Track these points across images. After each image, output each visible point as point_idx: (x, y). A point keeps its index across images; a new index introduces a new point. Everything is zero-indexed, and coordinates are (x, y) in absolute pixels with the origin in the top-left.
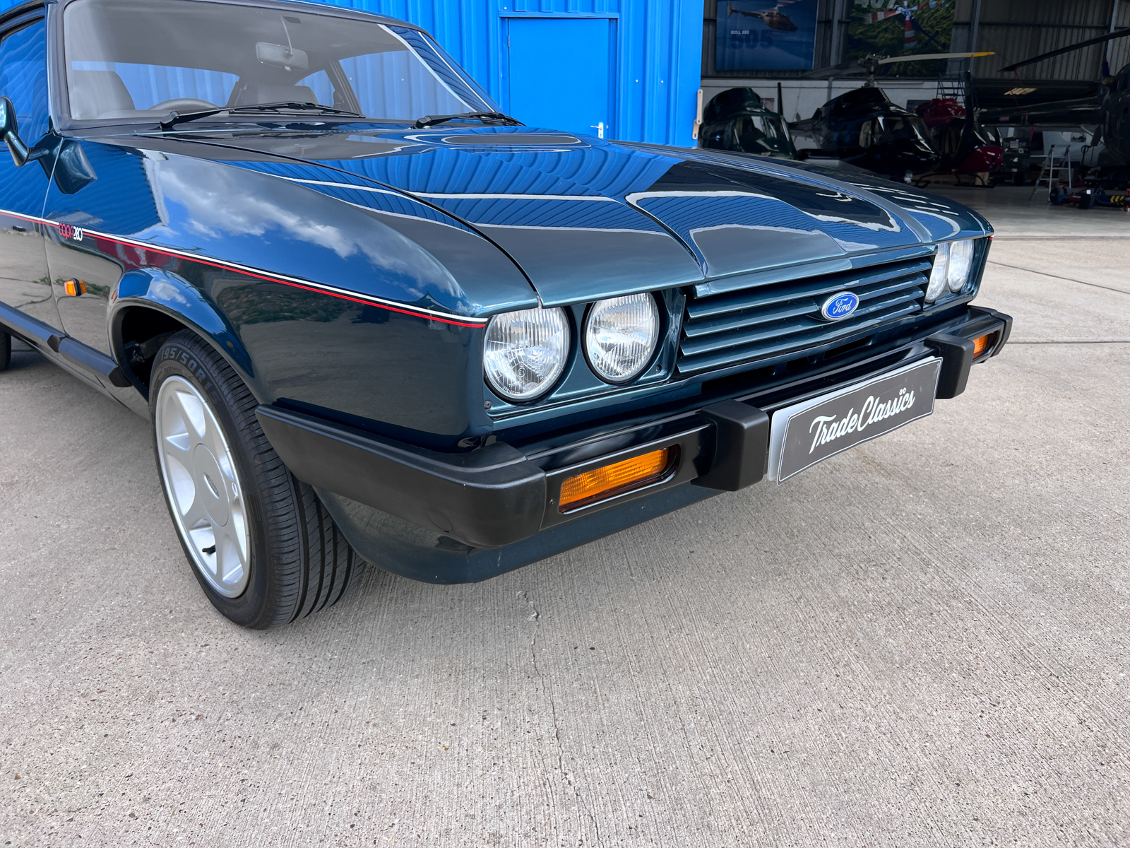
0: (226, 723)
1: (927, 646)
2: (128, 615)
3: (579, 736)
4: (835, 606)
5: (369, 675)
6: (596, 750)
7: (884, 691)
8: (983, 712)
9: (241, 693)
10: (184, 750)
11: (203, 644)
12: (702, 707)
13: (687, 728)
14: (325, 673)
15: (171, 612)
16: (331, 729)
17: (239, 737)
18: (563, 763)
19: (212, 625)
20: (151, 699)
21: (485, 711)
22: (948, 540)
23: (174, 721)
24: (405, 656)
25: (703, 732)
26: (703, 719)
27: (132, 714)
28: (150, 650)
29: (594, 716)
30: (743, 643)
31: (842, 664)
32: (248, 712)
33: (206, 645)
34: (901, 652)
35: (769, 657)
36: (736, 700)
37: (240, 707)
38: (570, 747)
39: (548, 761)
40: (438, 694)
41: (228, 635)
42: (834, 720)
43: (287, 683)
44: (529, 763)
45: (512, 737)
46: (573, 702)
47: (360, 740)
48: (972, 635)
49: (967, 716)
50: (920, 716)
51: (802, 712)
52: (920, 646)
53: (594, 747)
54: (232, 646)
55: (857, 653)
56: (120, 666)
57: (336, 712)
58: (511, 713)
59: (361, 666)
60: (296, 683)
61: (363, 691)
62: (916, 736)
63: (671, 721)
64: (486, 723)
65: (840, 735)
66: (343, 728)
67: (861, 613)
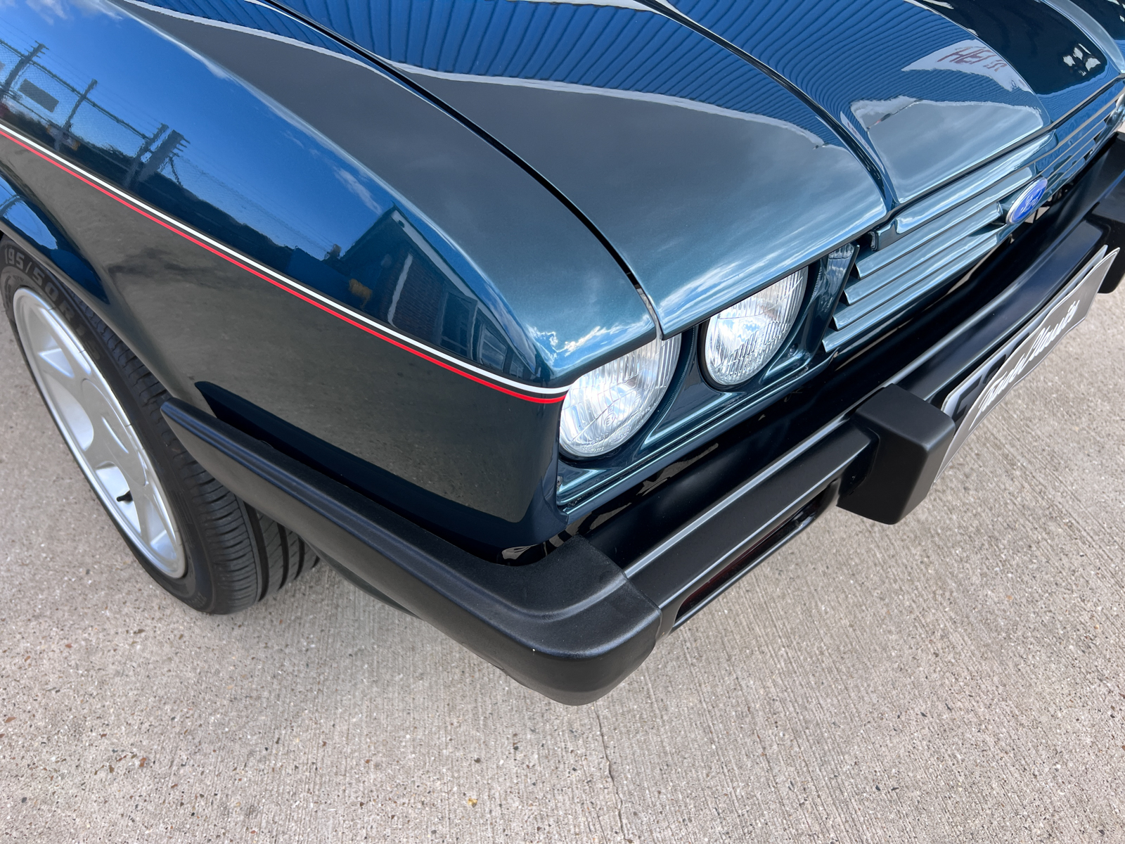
0: (182, 771)
1: (1032, 601)
2: (32, 580)
3: (638, 774)
4: (916, 537)
5: (360, 677)
6: (663, 797)
7: (996, 679)
8: (1113, 708)
9: (196, 715)
10: (130, 823)
11: (136, 629)
12: (782, 715)
13: (769, 752)
14: (302, 675)
15: (88, 572)
16: (321, 777)
17: (202, 796)
18: (624, 821)
19: (145, 594)
20: (77, 731)
21: (515, 735)
22: (1030, 424)
23: (111, 770)
24: (402, 641)
25: (790, 761)
26: (787, 736)
27: (54, 759)
28: (65, 641)
29: (653, 739)
30: (816, 602)
31: (938, 634)
32: (208, 751)
33: (141, 631)
34: (1004, 611)
35: (851, 626)
36: (821, 702)
37: (196, 741)
38: (631, 794)
39: (605, 819)
40: (452, 708)
41: (168, 612)
42: (944, 731)
43: (254, 694)
44: (582, 824)
45: (554, 781)
46: (623, 714)
47: (360, 794)
48: (1081, 579)
49: (1097, 716)
50: (1044, 719)
51: (903, 718)
52: (1024, 600)
53: (659, 792)
54: (176, 632)
55: (952, 615)
56: (30, 674)
57: (325, 744)
58: (549, 737)
59: (348, 661)
60: (266, 694)
61: (355, 705)
62: (1044, 754)
63: (748, 740)
64: (520, 756)
65: (955, 757)
66: (336, 774)
67: (948, 547)
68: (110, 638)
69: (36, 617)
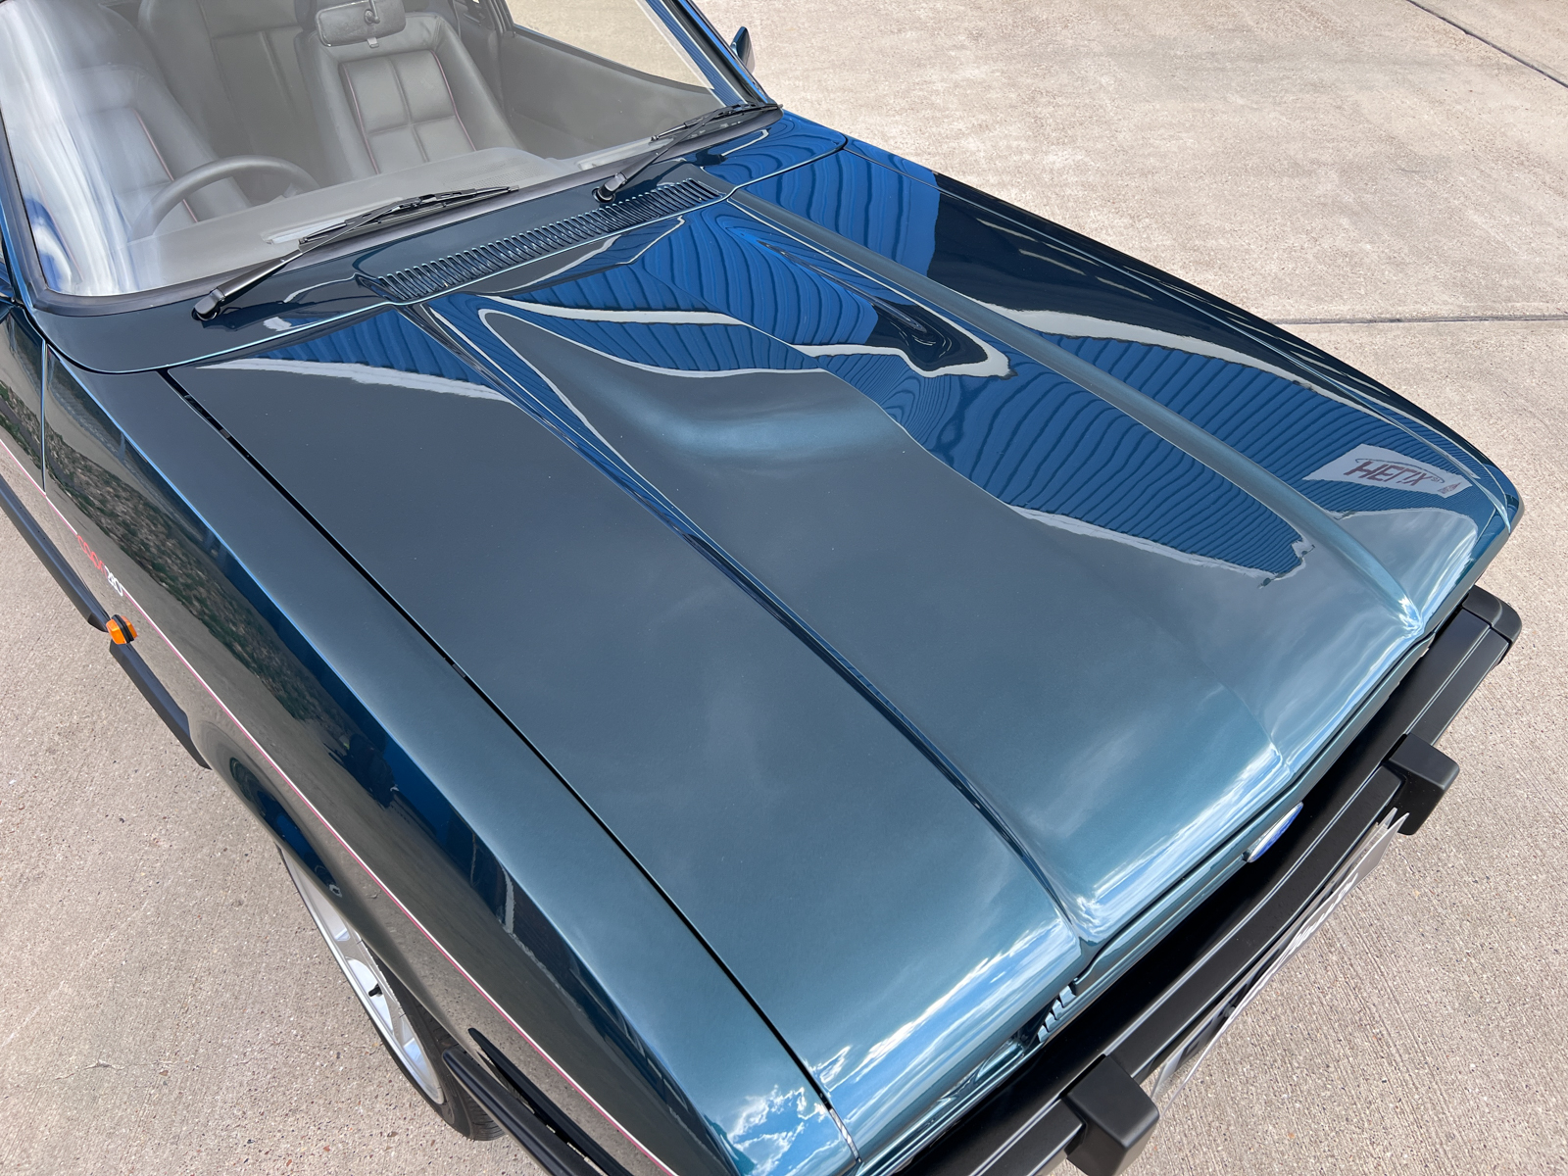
1: (1316, 1142)
2: (285, 1064)
11: (389, 1131)
15: (338, 1056)
28: (323, 1143)
33: (394, 1134)
34: (1282, 1153)
41: (419, 1110)
48: (1376, 1114)
52: (1306, 1140)
54: (427, 1137)
55: (1225, 1155)
68: (365, 1140)
69: (294, 1111)
